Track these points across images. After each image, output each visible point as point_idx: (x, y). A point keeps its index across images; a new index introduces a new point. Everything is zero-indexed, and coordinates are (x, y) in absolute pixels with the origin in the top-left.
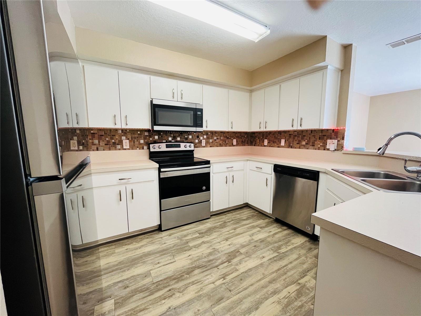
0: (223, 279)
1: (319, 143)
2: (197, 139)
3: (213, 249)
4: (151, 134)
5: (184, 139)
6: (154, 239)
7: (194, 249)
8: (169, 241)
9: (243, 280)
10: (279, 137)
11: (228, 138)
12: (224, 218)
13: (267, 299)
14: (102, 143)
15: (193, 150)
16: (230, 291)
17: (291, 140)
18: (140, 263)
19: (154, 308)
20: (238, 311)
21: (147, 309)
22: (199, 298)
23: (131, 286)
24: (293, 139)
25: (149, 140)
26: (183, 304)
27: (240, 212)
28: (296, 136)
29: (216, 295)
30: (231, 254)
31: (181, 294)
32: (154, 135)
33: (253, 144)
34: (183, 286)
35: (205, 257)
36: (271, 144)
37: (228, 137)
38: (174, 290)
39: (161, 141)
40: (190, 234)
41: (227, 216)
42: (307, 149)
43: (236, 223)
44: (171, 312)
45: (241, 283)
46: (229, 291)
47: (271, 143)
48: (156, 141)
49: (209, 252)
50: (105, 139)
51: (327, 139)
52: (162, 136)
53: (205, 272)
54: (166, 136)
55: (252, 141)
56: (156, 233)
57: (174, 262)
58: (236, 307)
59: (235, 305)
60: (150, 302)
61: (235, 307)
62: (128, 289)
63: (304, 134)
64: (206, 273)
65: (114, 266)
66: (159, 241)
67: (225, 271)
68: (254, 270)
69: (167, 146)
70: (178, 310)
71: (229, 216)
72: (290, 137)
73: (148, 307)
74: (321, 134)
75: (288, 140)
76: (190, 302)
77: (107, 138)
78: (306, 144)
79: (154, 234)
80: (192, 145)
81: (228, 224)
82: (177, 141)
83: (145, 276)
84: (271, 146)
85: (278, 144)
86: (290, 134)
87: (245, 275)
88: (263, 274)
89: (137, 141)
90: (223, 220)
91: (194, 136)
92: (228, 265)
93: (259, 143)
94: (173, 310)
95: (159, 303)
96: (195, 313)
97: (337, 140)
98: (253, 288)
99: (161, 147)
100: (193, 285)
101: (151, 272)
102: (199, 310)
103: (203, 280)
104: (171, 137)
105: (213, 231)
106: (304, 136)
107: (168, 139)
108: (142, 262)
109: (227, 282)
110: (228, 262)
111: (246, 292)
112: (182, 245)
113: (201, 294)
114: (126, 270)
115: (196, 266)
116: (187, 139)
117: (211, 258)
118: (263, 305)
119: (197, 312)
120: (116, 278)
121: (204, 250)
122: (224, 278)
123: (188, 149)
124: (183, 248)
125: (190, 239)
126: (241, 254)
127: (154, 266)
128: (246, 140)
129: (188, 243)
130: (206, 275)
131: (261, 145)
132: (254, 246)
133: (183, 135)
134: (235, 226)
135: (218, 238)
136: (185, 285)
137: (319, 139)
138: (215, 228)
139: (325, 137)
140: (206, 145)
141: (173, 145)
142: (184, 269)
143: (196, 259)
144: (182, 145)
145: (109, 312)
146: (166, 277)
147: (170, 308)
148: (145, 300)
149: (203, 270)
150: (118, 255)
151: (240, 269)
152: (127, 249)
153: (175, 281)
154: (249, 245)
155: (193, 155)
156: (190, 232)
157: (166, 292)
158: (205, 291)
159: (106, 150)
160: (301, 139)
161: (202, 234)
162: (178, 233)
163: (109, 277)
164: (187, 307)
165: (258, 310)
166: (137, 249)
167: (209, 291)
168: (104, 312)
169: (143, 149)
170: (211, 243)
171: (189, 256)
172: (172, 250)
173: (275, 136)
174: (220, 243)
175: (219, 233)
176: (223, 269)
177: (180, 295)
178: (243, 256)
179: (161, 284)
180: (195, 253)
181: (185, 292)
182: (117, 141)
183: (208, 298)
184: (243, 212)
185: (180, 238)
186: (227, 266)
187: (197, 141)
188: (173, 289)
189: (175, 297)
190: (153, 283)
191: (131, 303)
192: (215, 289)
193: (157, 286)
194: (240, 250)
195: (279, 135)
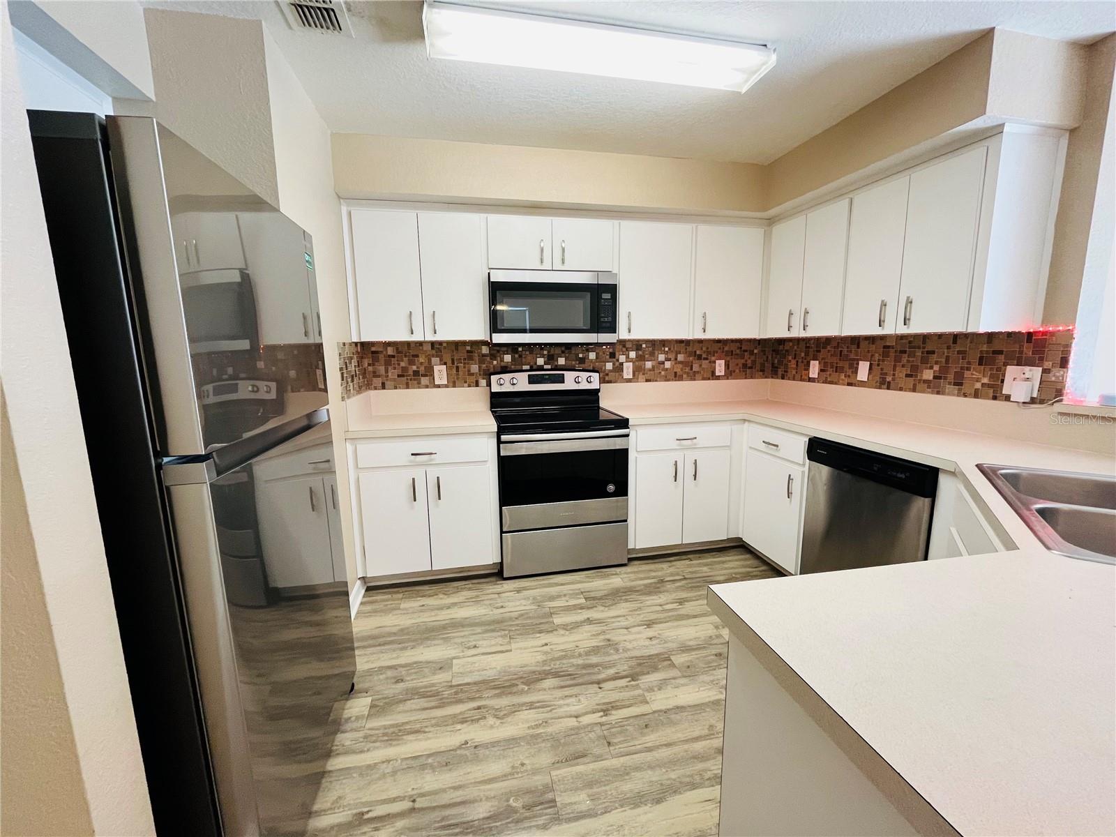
0: (602, 714)
1: (976, 375)
2: (611, 360)
3: (604, 640)
4: (495, 352)
5: (577, 360)
6: (482, 593)
7: (562, 632)
8: (511, 604)
9: (651, 729)
10: (852, 356)
11: (700, 357)
12: (664, 569)
13: (693, 786)
14: (393, 373)
15: (598, 391)
16: (609, 744)
17: (888, 364)
18: (438, 639)
19: (436, 733)
20: (610, 793)
21: (425, 732)
22: (532, 739)
23: (408, 681)
24: (895, 361)
25: (492, 366)
26: (494, 744)
27: (712, 562)
28: (905, 352)
29: (574, 743)
30: (645, 661)
31: (498, 722)
32: (501, 352)
33: (780, 372)
34: (509, 706)
35: (580, 655)
36: (830, 375)
37: (701, 355)
38: (486, 709)
39: (518, 368)
40: (565, 595)
41: (673, 565)
42: (938, 393)
43: (691, 587)
44: (467, 752)
45: (643, 735)
46: (606, 745)
47: (830, 371)
48: (506, 367)
49: (593, 647)
50: (399, 364)
51: (1006, 364)
52: (520, 356)
53: (566, 689)
54: (530, 354)
55: (776, 365)
56: (491, 582)
57: (507, 651)
58: (609, 782)
59: (608, 778)
60: (433, 722)
61: (606, 783)
62: (401, 686)
63: (929, 348)
64: (567, 692)
65: (391, 634)
66: (491, 599)
67: (615, 696)
68: (690, 714)
69: (532, 380)
70: (481, 752)
71: (681, 566)
72: (885, 355)
73: (427, 730)
74: (985, 348)
75: (878, 365)
76: (512, 742)
77: (402, 361)
78: (935, 377)
79: (487, 582)
80: (596, 376)
81: (669, 586)
82: (558, 367)
83: (441, 668)
84: (829, 380)
85: (849, 376)
86: (885, 347)
87: (661, 718)
88: (711, 726)
89: (464, 367)
90: (659, 574)
91: (600, 354)
92: (627, 686)
93: (794, 372)
94: (473, 750)
95: (449, 728)
96: (513, 767)
97: (1041, 369)
98: (669, 753)
99: (515, 381)
100: (530, 709)
101: (454, 661)
102: (523, 765)
103: (555, 705)
104: (543, 356)
105: (624, 598)
106: (928, 352)
107: (536, 363)
108: (443, 638)
109: (608, 724)
110: (629, 679)
111: (648, 757)
112: (538, 617)
113: (539, 732)
114: (409, 648)
115: (552, 671)
116: (582, 361)
117: (594, 660)
118: (678, 797)
119: (517, 767)
120: (387, 658)
121: (584, 639)
122: (606, 712)
123: (584, 386)
124: (536, 624)
125: (561, 609)
126: (673, 665)
127: (463, 652)
128: (759, 361)
129: (553, 616)
130: (566, 696)
131: (801, 376)
132: (716, 655)
133: (573, 352)
134: (684, 595)
135: (629, 618)
136: (513, 705)
137: (979, 365)
138: (630, 591)
139: (1001, 358)
140: (634, 375)
141: (547, 377)
142: (522, 671)
143: (556, 656)
144: (569, 376)
145: (358, 718)
146: (480, 679)
147: (466, 743)
148: (424, 715)
149: (563, 684)
150: (404, 614)
151: (654, 700)
152: (423, 606)
153: (497, 691)
154: (704, 647)
155: (597, 400)
156: (565, 592)
157: (470, 710)
158: (549, 730)
159: (400, 388)
160: (919, 361)
161: (593, 600)
162: (537, 589)
163: (374, 653)
164: (502, 752)
165: (658, 806)
166: (442, 609)
167: (560, 733)
168: (350, 716)
169: (477, 385)
170: (606, 625)
171: (543, 646)
172: (511, 625)
173: (841, 351)
174: (630, 630)
175: (637, 605)
176: (610, 692)
177: (495, 723)
178: (674, 673)
179: (467, 691)
180: (561, 642)
181: (509, 719)
182: (422, 369)
183: (552, 746)
184: (723, 562)
185: (538, 602)
186: (623, 687)
187: (609, 366)
188: (484, 707)
189: (485, 725)
190: (451, 686)
191: (400, 712)
192: (576, 730)
193: (456, 693)
194: (673, 658)
195: (854, 348)
